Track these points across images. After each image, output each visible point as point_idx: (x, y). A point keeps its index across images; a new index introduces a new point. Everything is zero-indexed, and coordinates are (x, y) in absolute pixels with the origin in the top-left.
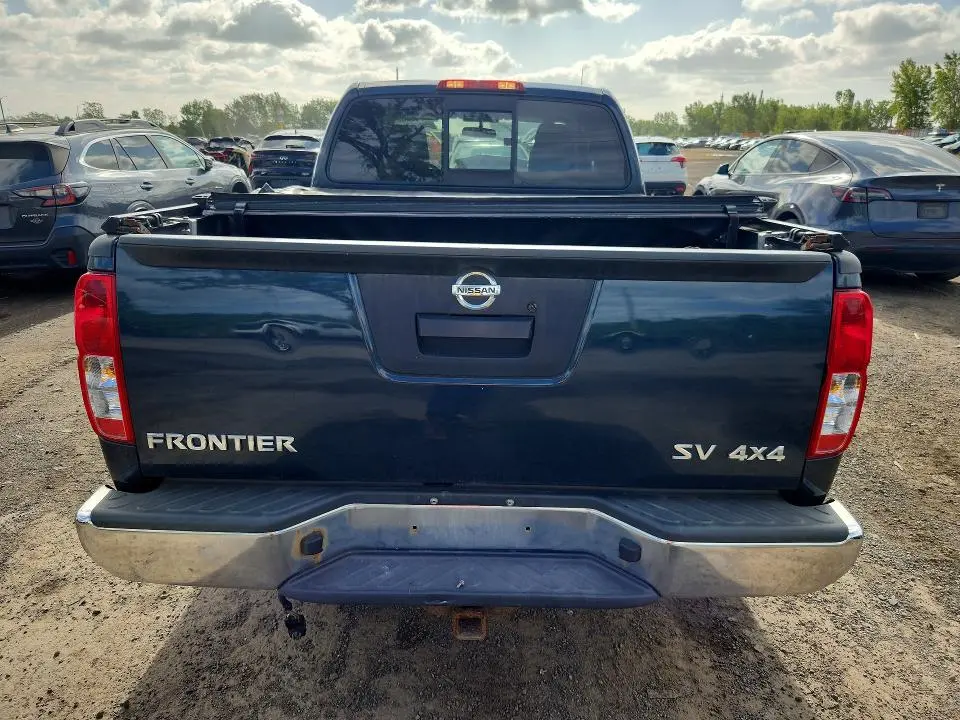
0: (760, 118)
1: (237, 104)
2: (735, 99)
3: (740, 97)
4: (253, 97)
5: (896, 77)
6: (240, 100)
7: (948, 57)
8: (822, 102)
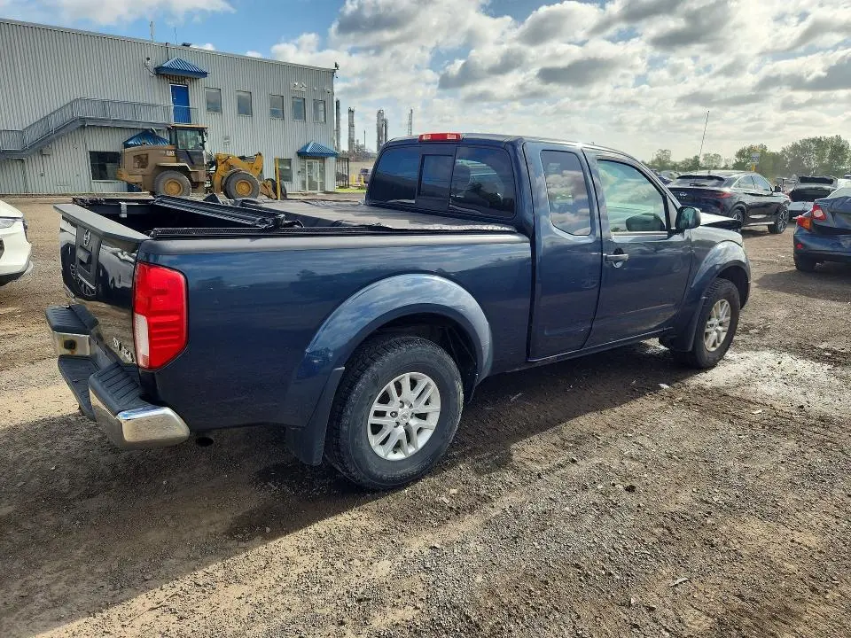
1: (795, 147)
4: (813, 141)
6: (799, 144)
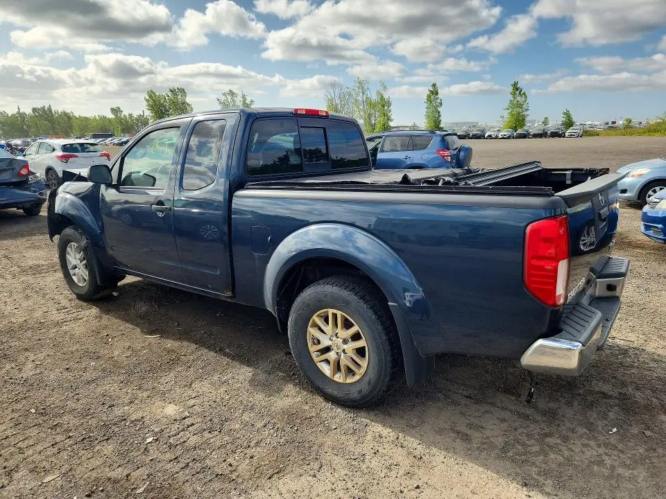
0: (59, 124)
2: (34, 110)
3: (39, 109)
5: (147, 101)
7: (171, 91)
8: (101, 114)
